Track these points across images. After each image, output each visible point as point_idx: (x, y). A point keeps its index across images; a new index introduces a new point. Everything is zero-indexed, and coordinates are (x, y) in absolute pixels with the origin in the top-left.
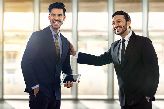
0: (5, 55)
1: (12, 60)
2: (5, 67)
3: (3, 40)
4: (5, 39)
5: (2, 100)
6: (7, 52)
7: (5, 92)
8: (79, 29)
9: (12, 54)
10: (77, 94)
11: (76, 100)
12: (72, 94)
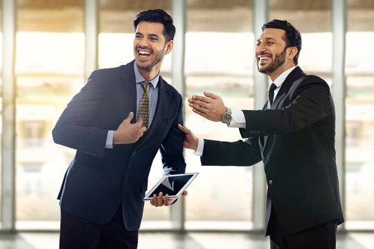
0: (18, 131)
1: (35, 140)
2: (19, 158)
3: (15, 95)
4: (19, 92)
5: (12, 233)
6: (24, 123)
7: (19, 213)
8: (187, 71)
9: (35, 127)
10: (183, 220)
11: (181, 233)
12: (171, 219)
